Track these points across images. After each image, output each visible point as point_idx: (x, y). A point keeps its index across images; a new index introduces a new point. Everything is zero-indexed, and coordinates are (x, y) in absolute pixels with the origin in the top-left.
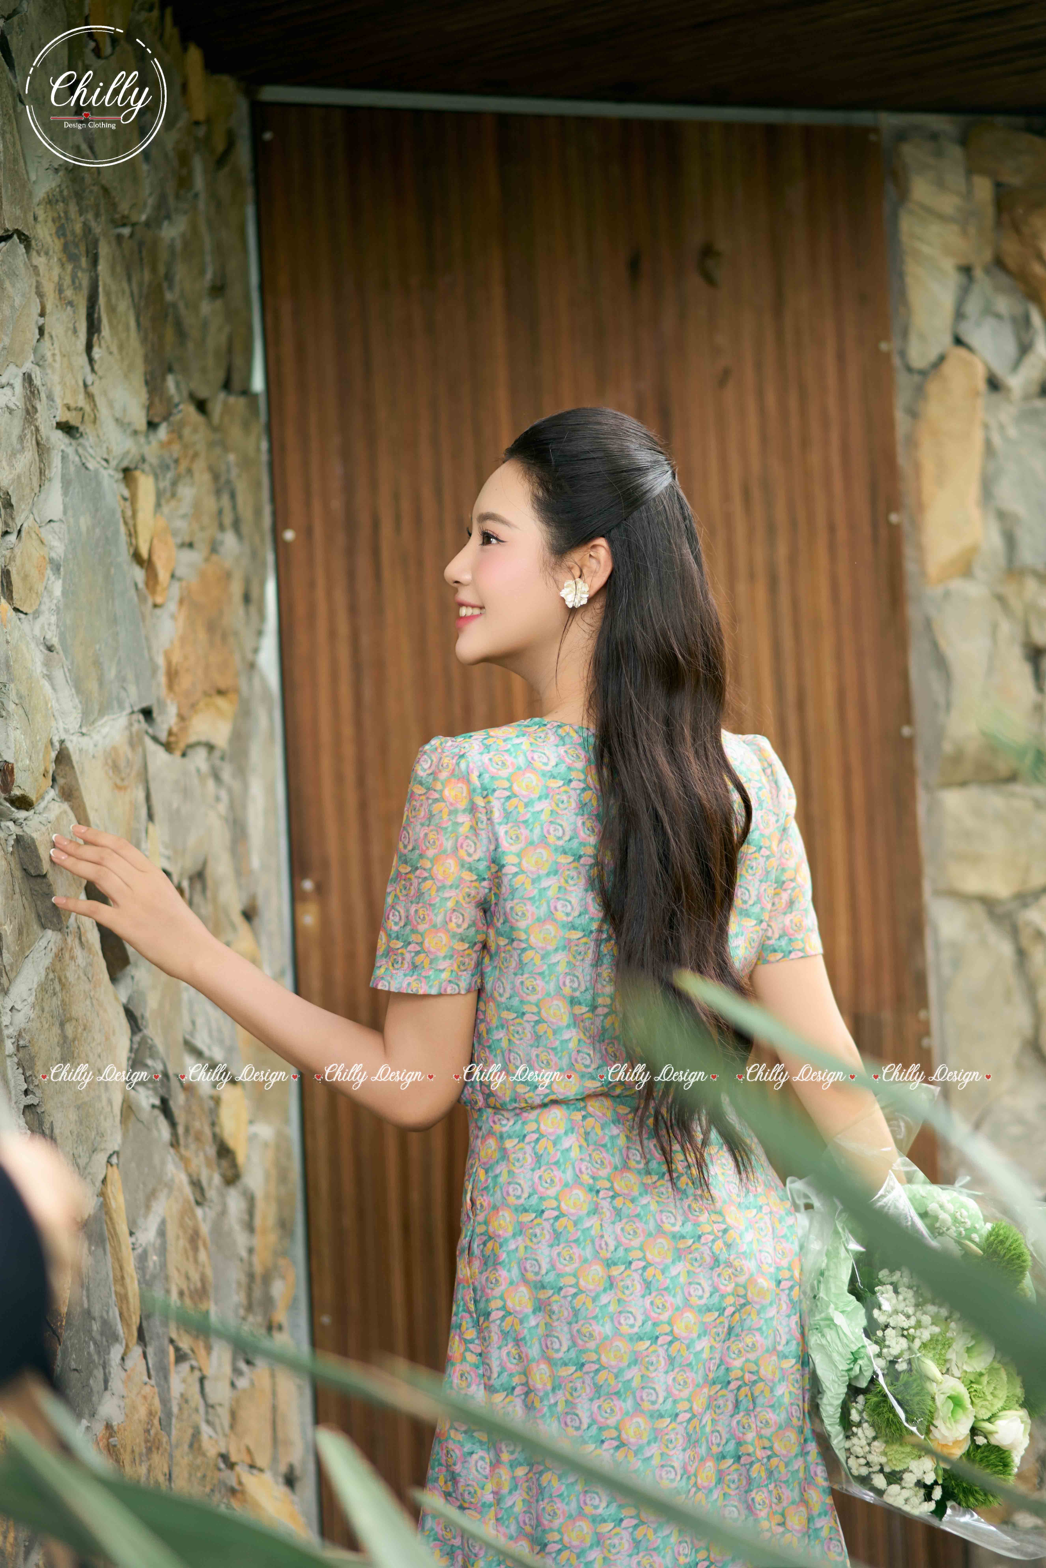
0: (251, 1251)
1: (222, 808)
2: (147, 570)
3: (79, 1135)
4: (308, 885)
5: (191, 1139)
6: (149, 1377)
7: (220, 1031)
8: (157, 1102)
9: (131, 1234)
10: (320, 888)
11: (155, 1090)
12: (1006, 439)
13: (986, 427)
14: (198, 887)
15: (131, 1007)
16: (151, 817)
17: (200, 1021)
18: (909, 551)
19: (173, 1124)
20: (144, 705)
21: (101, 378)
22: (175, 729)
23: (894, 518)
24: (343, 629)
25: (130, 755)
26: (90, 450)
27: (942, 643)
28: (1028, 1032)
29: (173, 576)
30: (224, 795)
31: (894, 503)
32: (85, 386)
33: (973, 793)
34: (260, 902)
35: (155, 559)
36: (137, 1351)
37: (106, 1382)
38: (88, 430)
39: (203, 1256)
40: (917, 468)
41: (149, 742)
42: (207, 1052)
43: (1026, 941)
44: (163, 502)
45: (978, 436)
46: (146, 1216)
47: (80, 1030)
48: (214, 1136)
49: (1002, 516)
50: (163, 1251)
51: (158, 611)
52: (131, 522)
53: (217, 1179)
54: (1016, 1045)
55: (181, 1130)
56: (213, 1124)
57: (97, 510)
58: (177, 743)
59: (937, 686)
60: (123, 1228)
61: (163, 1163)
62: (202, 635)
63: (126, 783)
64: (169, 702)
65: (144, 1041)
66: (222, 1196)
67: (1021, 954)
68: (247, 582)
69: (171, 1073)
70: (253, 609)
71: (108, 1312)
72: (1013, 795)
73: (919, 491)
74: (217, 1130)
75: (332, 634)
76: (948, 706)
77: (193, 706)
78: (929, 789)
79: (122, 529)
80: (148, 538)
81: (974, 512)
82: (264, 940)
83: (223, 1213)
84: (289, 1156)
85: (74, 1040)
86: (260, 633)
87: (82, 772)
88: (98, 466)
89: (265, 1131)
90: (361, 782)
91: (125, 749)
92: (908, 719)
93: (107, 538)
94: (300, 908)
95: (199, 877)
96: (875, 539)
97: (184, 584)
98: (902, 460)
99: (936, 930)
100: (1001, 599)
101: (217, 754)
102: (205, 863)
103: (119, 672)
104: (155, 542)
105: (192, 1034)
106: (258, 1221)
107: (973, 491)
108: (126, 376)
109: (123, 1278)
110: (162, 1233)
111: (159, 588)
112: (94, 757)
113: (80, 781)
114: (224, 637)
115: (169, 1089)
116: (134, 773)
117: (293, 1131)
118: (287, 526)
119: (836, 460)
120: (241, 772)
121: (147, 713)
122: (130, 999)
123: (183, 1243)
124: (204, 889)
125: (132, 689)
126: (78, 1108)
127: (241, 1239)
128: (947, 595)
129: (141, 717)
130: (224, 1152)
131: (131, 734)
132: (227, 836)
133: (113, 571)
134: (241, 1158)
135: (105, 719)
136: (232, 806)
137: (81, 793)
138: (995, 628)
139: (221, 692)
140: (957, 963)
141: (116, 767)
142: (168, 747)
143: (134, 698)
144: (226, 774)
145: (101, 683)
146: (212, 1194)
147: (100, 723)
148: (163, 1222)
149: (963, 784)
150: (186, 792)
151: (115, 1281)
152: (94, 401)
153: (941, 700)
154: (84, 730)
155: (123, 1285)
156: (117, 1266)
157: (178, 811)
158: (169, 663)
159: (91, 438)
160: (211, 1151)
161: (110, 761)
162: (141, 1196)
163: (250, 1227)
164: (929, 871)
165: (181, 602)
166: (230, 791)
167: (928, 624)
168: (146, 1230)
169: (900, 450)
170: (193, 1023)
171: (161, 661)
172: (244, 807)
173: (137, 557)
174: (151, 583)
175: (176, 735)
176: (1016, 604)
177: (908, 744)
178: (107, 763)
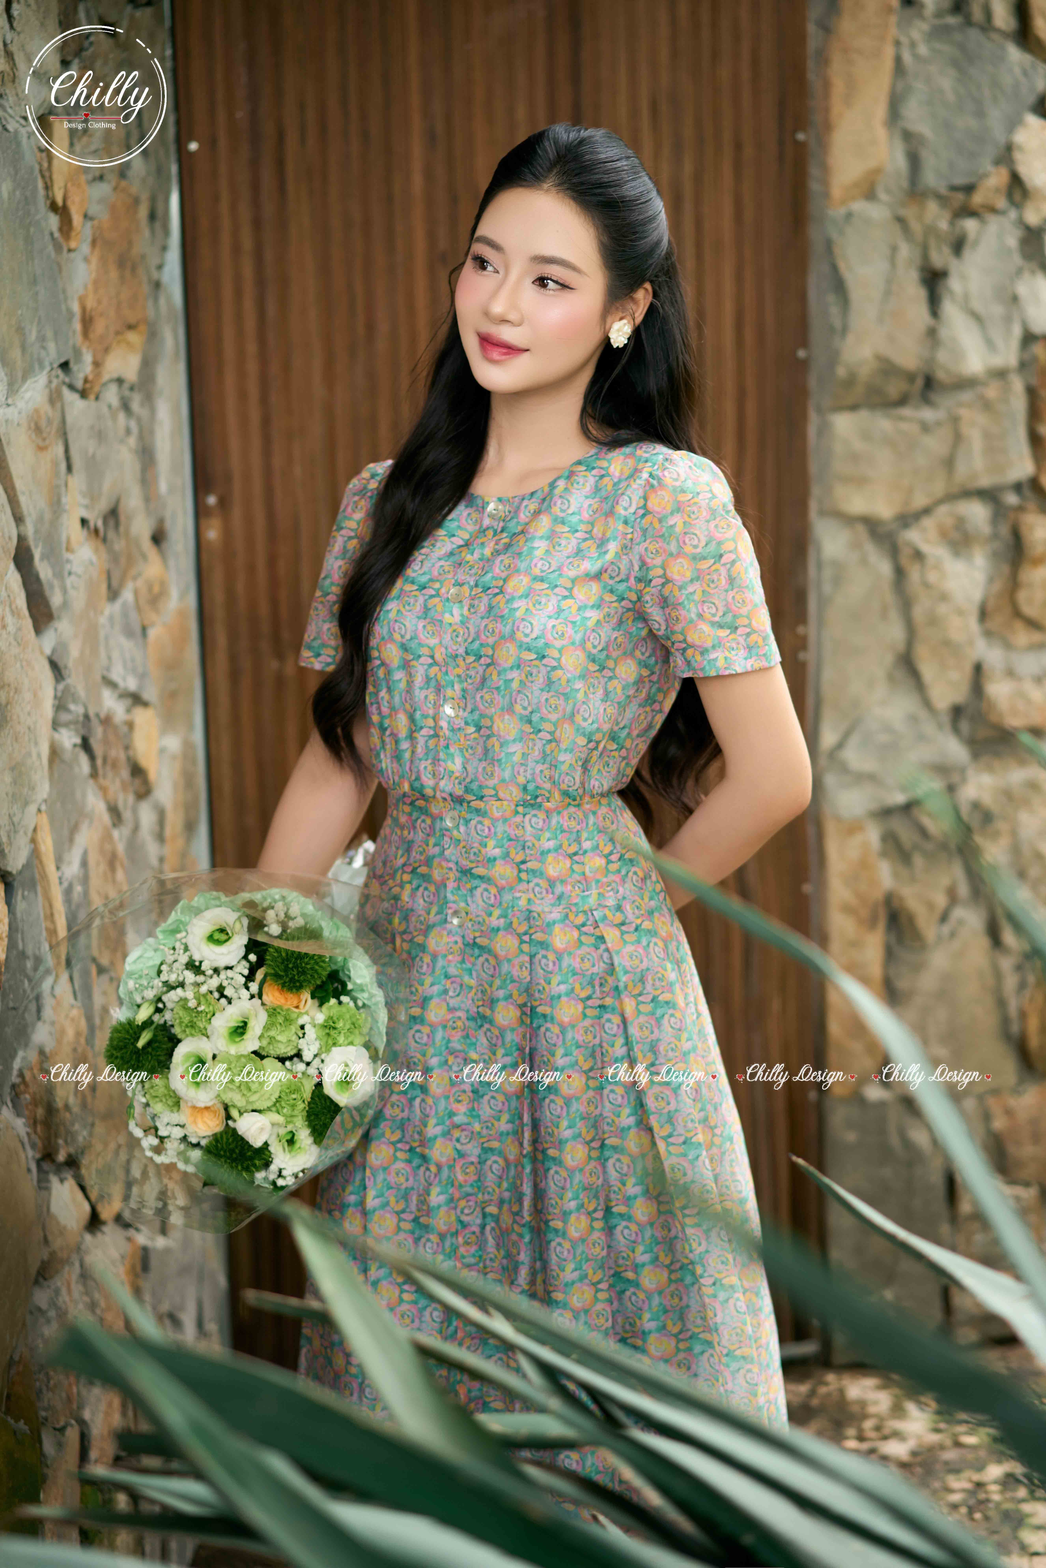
0: (161, 860)
1: (132, 441)
2: (61, 215)
3: (14, 795)
4: (212, 500)
5: (108, 768)
6: (76, 998)
7: (133, 660)
8: (78, 741)
9: (58, 868)
10: (224, 503)
11: (76, 731)
12: (916, 56)
13: (897, 43)
14: (111, 523)
15: (54, 658)
16: (69, 468)
17: (115, 655)
18: (814, 171)
19: (92, 757)
20: (62, 360)
21: (19, 33)
22: (91, 377)
23: (801, 136)
24: (247, 243)
25: (50, 412)
26: (9, 110)
27: (842, 266)
28: (901, 646)
29: (86, 216)
30: (133, 424)
31: (801, 121)
32: (5, 45)
33: (863, 416)
34: (168, 525)
35: (69, 203)
36: (64, 977)
37: (39, 1010)
38: (8, 91)
39: (120, 875)
40: (827, 85)
41: (66, 391)
42: (121, 684)
43: (904, 561)
44: (75, 141)
45: (889, 52)
46: (70, 848)
47: (12, 694)
48: (129, 759)
49: (908, 136)
50: (85, 880)
51: (72, 255)
52: (47, 174)
53: (131, 798)
54: (889, 659)
55: (99, 762)
56: (127, 748)
57: (16, 174)
58: (91, 388)
59: (834, 311)
60: (51, 867)
61: (84, 795)
62: (114, 274)
63: (47, 442)
64: (84, 350)
65: (67, 689)
66: (135, 811)
67: (900, 573)
68: (153, 200)
69: (91, 713)
70: (158, 225)
71: (39, 949)
72: (901, 418)
73: (827, 110)
74: (131, 753)
75: (236, 249)
76: (845, 330)
77: (107, 350)
78: (820, 411)
79: (40, 184)
80: (62, 184)
81: (881, 132)
82: (171, 562)
83: (136, 828)
84: (194, 762)
85: (7, 704)
86: (164, 248)
87: (8, 443)
88: (17, 125)
89: (173, 743)
90: (264, 400)
91: (47, 408)
92: (804, 342)
93: (26, 198)
94: (203, 522)
95: (113, 514)
96: (781, 158)
97: (96, 222)
98: (811, 76)
99: (819, 551)
100: (901, 220)
101: (126, 386)
102: (118, 502)
103: (39, 332)
104: (69, 185)
105: (108, 669)
106: (168, 832)
107: (881, 111)
108: (42, 25)
109: (52, 915)
110: (84, 863)
111: (73, 234)
112: (18, 425)
113: (7, 452)
114: (134, 269)
115: (89, 730)
116: (54, 431)
117: (198, 737)
118: (191, 139)
119: (746, 75)
120: (149, 399)
121: (65, 366)
122: (54, 651)
123: (103, 867)
124: (117, 525)
125: (51, 346)
126: (13, 769)
127: (152, 849)
128: (849, 216)
129: (60, 372)
130: (137, 771)
131: (51, 391)
132: (138, 467)
133: (32, 230)
134: (152, 775)
135: (28, 382)
136: (141, 437)
137: (7, 464)
138: (894, 249)
139: (131, 327)
140: (837, 581)
141: (38, 429)
142: (84, 394)
143: (52, 354)
144: (135, 406)
145: (24, 348)
146: (127, 815)
147: (23, 389)
148: (85, 853)
149: (854, 408)
150: (100, 436)
151: (46, 918)
152: (13, 60)
153: (837, 323)
154: (10, 401)
155: (53, 922)
156: (47, 905)
157: (94, 456)
158: (84, 309)
159: (10, 99)
160: (125, 773)
161: (33, 425)
162: (66, 832)
163: (160, 837)
164: (816, 491)
165: (94, 243)
166: (139, 420)
167: (829, 245)
168: (70, 863)
169: (811, 64)
170: (109, 658)
171: (76, 307)
172: (152, 432)
173: (53, 207)
174: (65, 228)
175: (91, 382)
176: (916, 227)
177: (803, 366)
178: (30, 428)
